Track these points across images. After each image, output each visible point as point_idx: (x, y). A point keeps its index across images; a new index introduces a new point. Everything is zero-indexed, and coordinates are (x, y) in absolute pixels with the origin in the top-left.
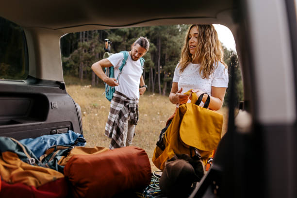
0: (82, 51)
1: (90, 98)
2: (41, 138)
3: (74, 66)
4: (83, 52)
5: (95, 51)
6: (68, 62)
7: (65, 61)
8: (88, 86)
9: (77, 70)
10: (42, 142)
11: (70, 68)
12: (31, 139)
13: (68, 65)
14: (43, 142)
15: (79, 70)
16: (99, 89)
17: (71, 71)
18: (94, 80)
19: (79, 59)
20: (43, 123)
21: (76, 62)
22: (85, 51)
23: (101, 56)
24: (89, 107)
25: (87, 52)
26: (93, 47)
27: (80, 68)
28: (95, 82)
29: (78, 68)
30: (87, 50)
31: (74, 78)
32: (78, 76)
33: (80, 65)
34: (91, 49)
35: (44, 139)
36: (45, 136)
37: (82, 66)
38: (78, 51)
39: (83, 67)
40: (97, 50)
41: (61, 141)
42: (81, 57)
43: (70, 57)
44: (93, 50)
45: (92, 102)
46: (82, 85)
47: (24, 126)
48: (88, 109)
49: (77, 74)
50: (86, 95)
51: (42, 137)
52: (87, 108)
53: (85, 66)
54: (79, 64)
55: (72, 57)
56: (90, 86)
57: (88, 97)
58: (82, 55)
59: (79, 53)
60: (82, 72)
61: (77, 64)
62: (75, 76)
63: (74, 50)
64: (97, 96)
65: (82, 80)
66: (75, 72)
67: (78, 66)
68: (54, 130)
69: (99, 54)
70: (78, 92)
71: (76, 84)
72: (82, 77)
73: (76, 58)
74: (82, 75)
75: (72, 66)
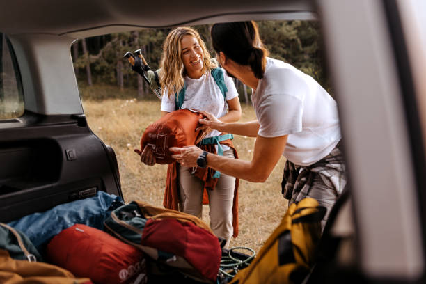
0: (119, 44)
1: (137, 118)
2: (53, 212)
3: (108, 69)
4: (121, 44)
5: (139, 42)
6: (98, 62)
7: (93, 61)
8: (132, 101)
9: (112, 74)
10: (54, 218)
11: (102, 72)
12: (37, 214)
13: (98, 68)
14: (57, 218)
15: (116, 74)
16: (150, 103)
17: (104, 77)
18: (141, 88)
19: (115, 57)
20: (54, 185)
21: (110, 62)
22: (124, 43)
23: (149, 49)
24: (135, 134)
25: (127, 45)
26: (136, 36)
27: (118, 70)
28: (143, 92)
29: (115, 70)
30: (126, 41)
31: (110, 88)
32: (116, 84)
33: (118, 66)
34: (133, 40)
35: (58, 212)
36: (60, 208)
37: (120, 68)
38: (113, 43)
39: (122, 69)
40: (142, 41)
41: (87, 212)
42: (117, 53)
43: (100, 54)
44: (136, 40)
45: (140, 125)
46: (123, 97)
47: (24, 194)
48: (135, 137)
49: (113, 80)
50: (130, 114)
51: (55, 210)
52: (132, 136)
53: (125, 68)
54: (116, 64)
55: (103, 53)
56: (135, 99)
57: (132, 118)
58: (119, 50)
59: (114, 46)
60: (122, 77)
61: (112, 66)
62: (111, 84)
63: (106, 44)
64: (147, 115)
65: (122, 89)
66: (110, 78)
67: (114, 67)
68: (75, 194)
69: (147, 47)
70: (116, 111)
71: (114, 97)
72: (122, 85)
73: (110, 55)
74: (122, 81)
75: (105, 69)
